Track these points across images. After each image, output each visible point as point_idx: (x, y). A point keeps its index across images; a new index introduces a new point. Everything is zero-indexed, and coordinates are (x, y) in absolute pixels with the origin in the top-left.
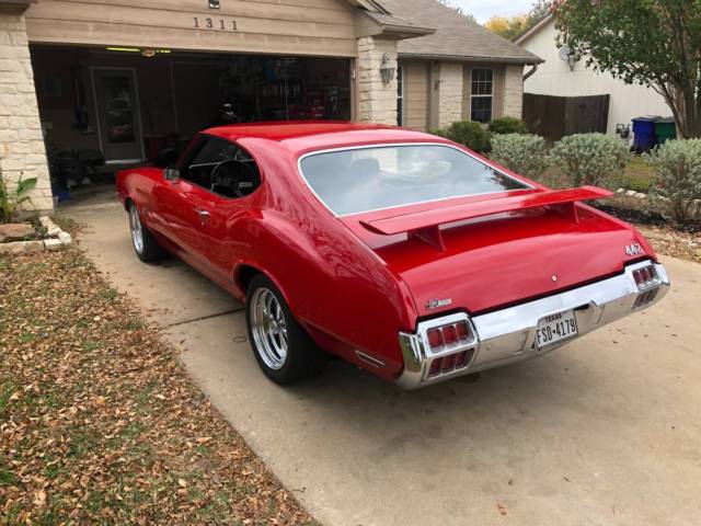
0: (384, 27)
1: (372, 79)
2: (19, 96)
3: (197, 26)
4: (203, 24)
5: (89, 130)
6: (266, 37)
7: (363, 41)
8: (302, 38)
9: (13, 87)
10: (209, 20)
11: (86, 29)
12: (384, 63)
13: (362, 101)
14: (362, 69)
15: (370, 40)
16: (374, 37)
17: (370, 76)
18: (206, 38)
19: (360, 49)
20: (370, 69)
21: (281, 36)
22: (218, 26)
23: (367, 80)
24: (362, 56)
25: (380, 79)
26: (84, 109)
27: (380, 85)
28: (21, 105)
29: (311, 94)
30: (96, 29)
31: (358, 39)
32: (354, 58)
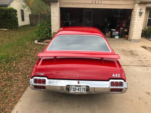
0: (140, 1)
1: (136, 15)
2: (56, 17)
3: (92, 3)
4: (94, 2)
5: (82, 23)
6: (109, 5)
7: (136, 5)
8: (118, 5)
9: (55, 15)
10: (95, 1)
11: (70, 4)
12: (141, 10)
13: (133, 20)
14: (134, 12)
15: (137, 4)
16: (139, 4)
17: (136, 14)
18: (94, 5)
19: (135, 7)
20: (136, 12)
21: (113, 4)
22: (97, 2)
23: (135, 15)
24: (135, 8)
25: (139, 15)
26: (82, 19)
27: (139, 16)
28: (56, 19)
29: (125, 17)
30: (72, 4)
31: (135, 4)
32: (133, 9)
